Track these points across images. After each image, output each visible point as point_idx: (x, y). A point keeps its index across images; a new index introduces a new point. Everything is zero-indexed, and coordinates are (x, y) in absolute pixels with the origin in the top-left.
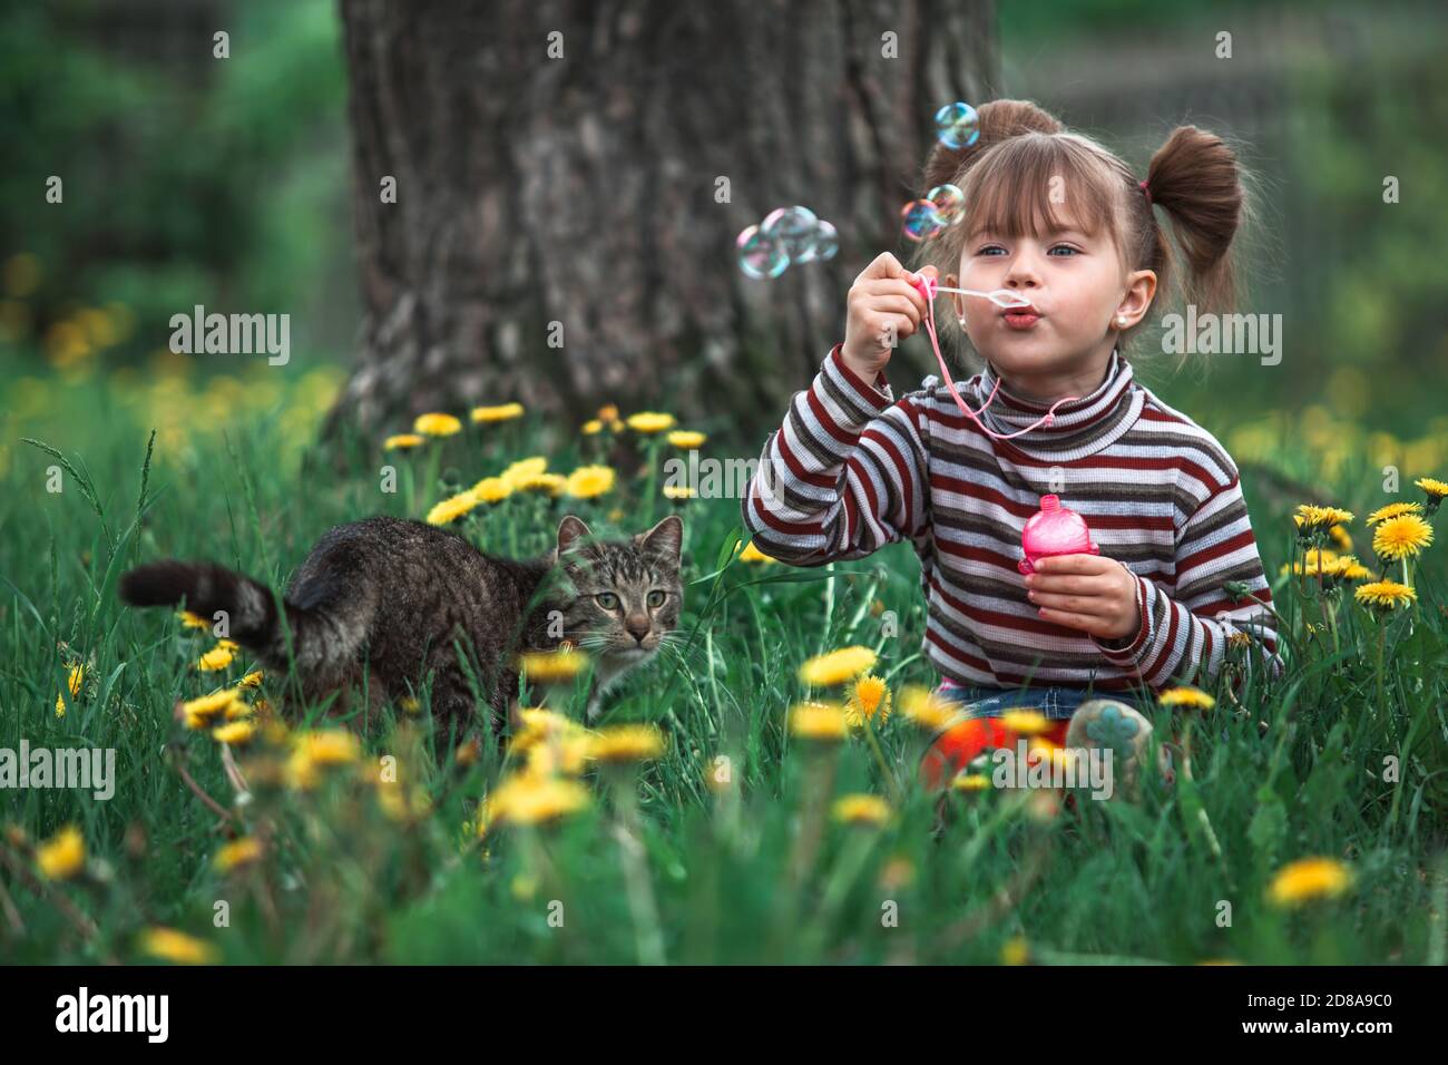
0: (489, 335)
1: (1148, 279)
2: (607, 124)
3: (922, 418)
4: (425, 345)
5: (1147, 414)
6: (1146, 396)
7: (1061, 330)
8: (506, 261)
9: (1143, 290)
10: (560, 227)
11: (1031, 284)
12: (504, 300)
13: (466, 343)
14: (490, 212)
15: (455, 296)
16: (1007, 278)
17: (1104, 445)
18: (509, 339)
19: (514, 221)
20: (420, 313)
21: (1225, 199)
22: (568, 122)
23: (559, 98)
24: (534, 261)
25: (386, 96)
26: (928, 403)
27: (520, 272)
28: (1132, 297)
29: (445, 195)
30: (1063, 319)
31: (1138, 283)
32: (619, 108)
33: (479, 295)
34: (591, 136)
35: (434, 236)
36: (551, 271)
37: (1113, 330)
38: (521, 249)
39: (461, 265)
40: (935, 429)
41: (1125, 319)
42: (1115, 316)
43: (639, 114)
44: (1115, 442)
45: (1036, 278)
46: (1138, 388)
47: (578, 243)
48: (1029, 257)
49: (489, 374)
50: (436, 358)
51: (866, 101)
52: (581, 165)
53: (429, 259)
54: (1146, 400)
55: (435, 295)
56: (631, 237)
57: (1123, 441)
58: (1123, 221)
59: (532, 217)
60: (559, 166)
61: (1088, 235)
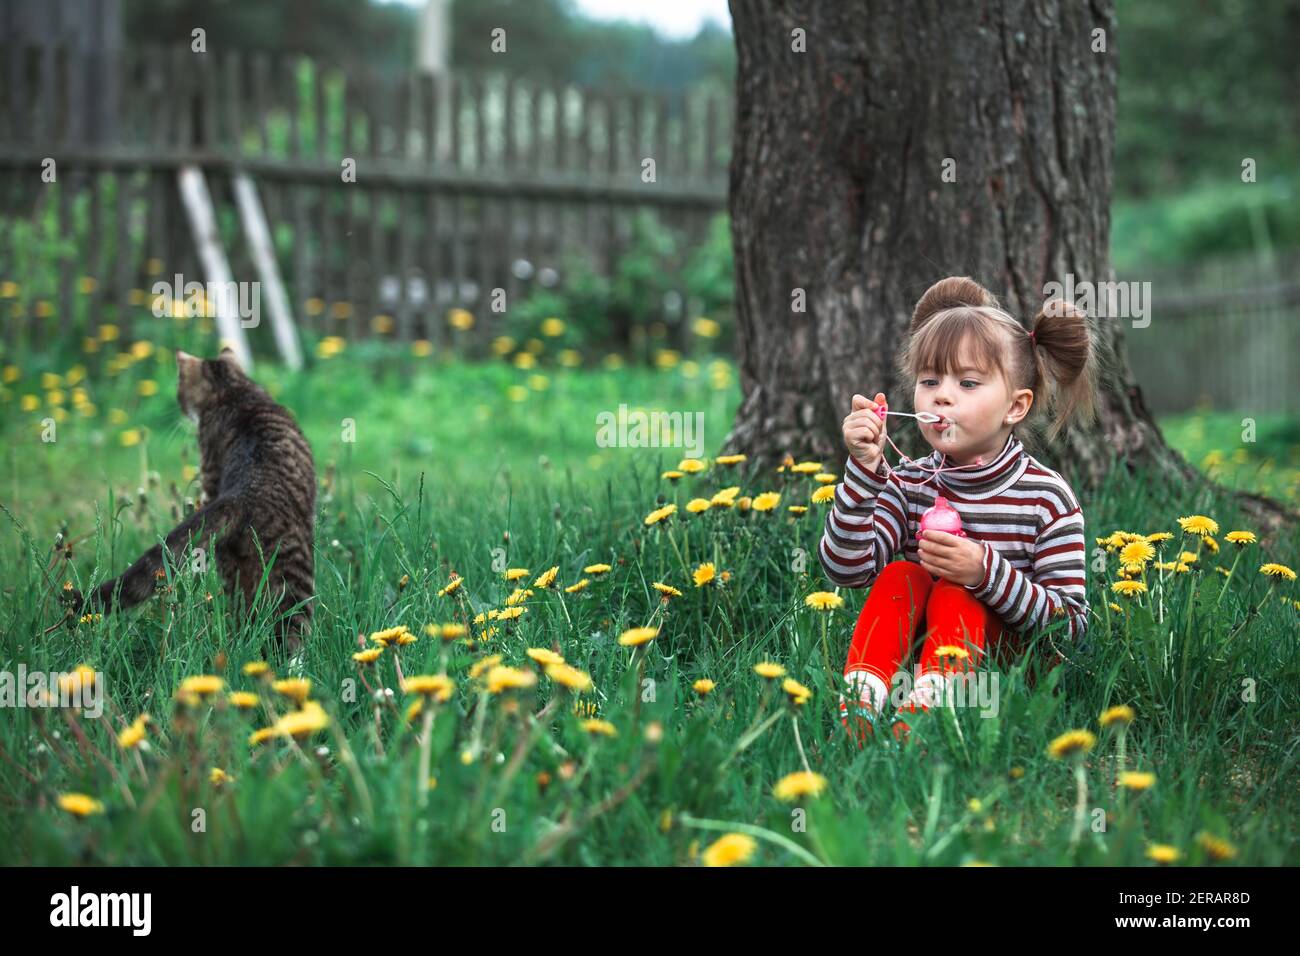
0: (798, 410)
1: (1027, 395)
2: (866, 291)
3: (901, 482)
4: (764, 416)
5: (1029, 471)
6: (1030, 461)
7: (967, 431)
8: (809, 368)
9: (1024, 401)
10: (838, 351)
11: (948, 403)
12: (806, 391)
13: (785, 416)
14: (801, 340)
15: (782, 388)
16: (934, 400)
17: (1003, 489)
18: (808, 412)
19: (813, 346)
20: (763, 396)
21: (1076, 345)
22: (846, 290)
23: (841, 276)
24: (824, 369)
25: (748, 274)
26: (903, 473)
27: (816, 375)
28: (1017, 404)
29: (777, 331)
30: (968, 425)
31: (1021, 397)
32: (874, 282)
33: (794, 388)
34: (857, 297)
35: (773, 352)
36: (832, 376)
37: (1005, 425)
38: (817, 363)
39: (784, 370)
40: (909, 486)
41: (1011, 419)
42: (1007, 417)
43: (883, 288)
44: (1010, 488)
45: (951, 400)
46: (1026, 456)
47: (849, 359)
48: (948, 387)
49: (797, 433)
50: (769, 423)
51: (1016, 280)
52: (851, 314)
53: (769, 365)
54: (1030, 463)
55: (771, 389)
56: (877, 356)
57: (1013, 487)
58: (1009, 361)
59: (822, 344)
60: (839, 315)
61: (983, 373)
